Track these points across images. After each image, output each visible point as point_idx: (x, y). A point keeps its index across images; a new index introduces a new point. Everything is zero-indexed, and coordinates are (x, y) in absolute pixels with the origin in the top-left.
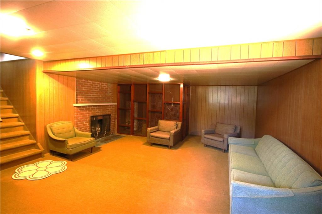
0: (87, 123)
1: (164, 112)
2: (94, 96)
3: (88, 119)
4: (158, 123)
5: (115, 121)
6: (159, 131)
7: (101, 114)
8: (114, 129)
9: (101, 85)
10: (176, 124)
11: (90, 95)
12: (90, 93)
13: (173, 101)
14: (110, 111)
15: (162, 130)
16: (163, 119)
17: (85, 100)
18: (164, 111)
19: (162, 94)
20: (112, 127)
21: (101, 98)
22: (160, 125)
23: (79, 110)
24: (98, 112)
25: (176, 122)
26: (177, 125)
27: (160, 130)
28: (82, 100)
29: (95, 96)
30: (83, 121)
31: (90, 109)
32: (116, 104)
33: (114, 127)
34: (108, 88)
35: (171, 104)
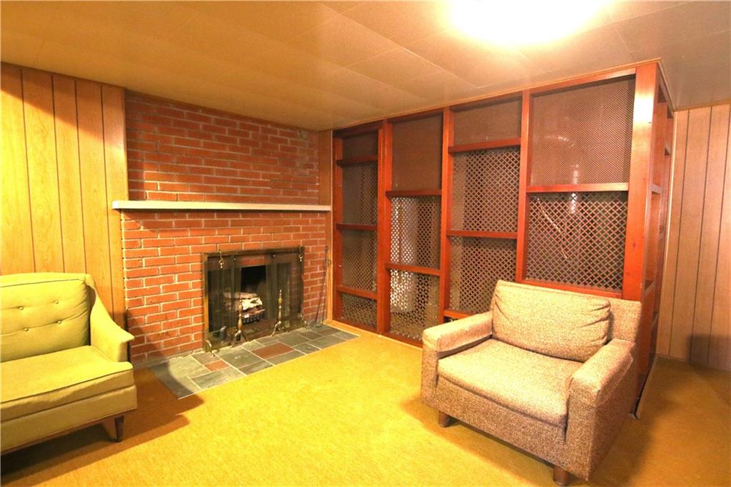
0: (190, 283)
1: (527, 241)
2: (225, 173)
3: (196, 265)
4: (494, 298)
5: (324, 274)
6: (498, 339)
7: (262, 245)
8: (320, 301)
9: (260, 132)
10: (603, 313)
11: (209, 171)
12: (208, 163)
13: (575, 181)
14: (305, 236)
15: (511, 339)
16: (519, 275)
17: (184, 189)
18: (526, 235)
19: (518, 148)
20: (313, 296)
21: (264, 184)
22: (502, 306)
23: (142, 229)
24: (244, 240)
25: (602, 301)
26: (610, 317)
27: (499, 335)
28: (164, 187)
29: (233, 173)
30: (165, 272)
31: (203, 224)
32: (328, 208)
33: (321, 295)
34: (299, 148)
35: (565, 196)
